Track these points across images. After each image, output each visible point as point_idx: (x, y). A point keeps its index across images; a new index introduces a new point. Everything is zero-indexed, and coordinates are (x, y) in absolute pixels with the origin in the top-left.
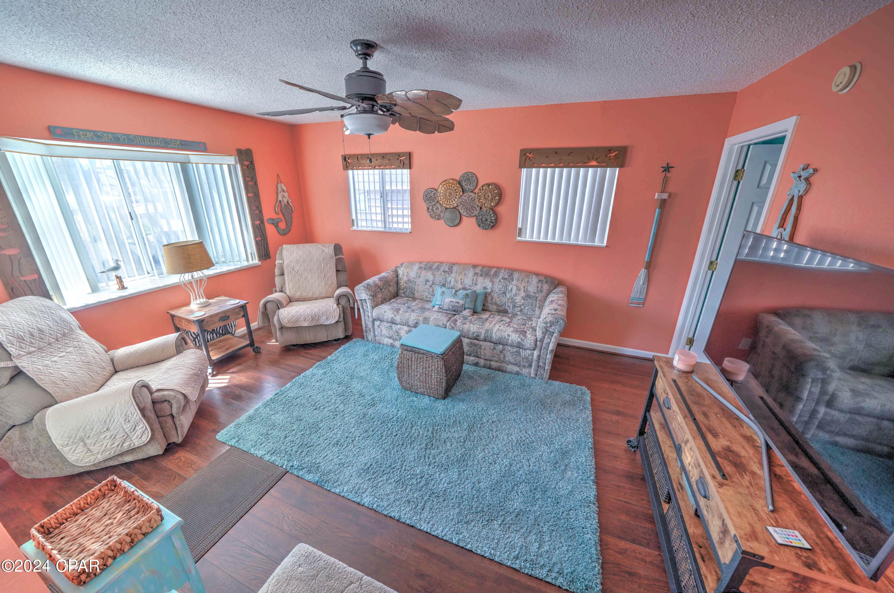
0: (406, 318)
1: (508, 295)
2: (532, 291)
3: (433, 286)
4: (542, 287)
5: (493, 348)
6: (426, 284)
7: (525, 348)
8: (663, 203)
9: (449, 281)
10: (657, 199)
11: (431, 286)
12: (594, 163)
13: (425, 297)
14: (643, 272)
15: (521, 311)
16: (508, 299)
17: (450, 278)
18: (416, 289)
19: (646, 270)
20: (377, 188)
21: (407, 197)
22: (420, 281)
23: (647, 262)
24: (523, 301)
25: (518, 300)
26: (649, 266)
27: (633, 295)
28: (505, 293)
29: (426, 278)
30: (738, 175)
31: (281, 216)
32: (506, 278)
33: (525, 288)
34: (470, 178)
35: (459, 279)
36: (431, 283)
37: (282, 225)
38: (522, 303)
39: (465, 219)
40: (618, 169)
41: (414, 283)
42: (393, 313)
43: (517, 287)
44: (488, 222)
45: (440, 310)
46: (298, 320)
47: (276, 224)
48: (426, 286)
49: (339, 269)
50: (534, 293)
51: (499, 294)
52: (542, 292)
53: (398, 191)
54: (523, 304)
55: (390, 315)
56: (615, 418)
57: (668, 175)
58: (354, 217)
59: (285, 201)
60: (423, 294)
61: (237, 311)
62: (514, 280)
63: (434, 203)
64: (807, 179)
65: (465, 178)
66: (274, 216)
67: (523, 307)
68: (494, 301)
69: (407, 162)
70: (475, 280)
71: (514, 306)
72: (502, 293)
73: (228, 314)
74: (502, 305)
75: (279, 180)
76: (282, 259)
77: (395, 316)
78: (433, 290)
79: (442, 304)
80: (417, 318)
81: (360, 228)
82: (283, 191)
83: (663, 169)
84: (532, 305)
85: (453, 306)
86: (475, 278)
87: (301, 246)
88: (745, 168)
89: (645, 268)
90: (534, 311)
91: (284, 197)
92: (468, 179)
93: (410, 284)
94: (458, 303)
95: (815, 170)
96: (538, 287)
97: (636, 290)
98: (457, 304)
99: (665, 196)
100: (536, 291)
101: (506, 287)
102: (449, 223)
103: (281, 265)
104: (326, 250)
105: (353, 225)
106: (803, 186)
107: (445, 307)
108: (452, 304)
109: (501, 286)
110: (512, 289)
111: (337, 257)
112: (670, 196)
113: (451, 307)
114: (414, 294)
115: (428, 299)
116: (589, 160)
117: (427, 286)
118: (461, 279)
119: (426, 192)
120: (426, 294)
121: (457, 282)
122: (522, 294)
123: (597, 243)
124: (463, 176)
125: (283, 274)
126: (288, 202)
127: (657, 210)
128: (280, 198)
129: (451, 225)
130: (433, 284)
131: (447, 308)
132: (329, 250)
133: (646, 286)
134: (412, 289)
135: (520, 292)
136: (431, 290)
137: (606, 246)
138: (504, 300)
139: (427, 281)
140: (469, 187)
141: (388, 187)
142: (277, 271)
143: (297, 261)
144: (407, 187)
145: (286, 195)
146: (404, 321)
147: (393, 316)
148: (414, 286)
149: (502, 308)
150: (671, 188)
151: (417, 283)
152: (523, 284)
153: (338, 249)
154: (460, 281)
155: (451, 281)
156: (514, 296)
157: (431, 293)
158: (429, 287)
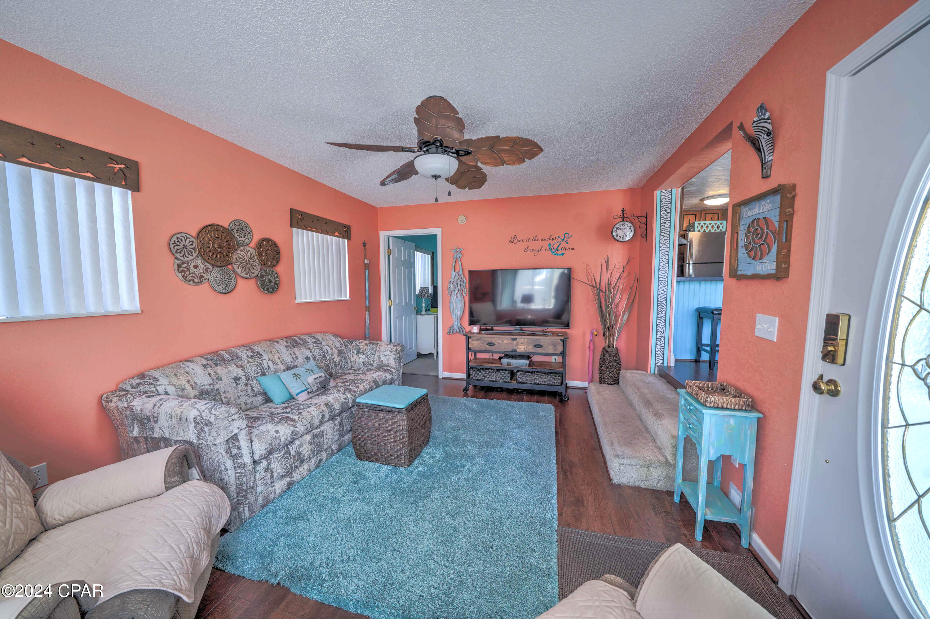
1: (328, 357)
3: (249, 382)
6: (237, 384)
8: (368, 266)
9: (267, 367)
11: (246, 385)
12: (337, 234)
15: (341, 368)
16: (330, 362)
17: (265, 363)
24: (339, 358)
25: (336, 358)
26: (369, 309)
27: (366, 332)
28: (324, 356)
30: (390, 252)
32: (315, 342)
34: (244, 229)
36: (244, 379)
38: (339, 360)
39: (240, 281)
40: (347, 240)
44: (273, 284)
45: (311, 395)
48: (239, 388)
51: (321, 359)
57: (366, 249)
60: (239, 402)
63: (191, 258)
65: (237, 227)
69: (132, 176)
70: (292, 354)
71: (336, 366)
72: (323, 357)
77: (295, 426)
79: (308, 386)
80: (320, 411)
83: (363, 244)
85: (320, 383)
88: (391, 248)
89: (368, 311)
90: (347, 363)
92: (242, 229)
94: (321, 377)
98: (321, 379)
102: (219, 289)
107: (315, 388)
108: (317, 381)
113: (319, 385)
116: (336, 231)
117: (241, 386)
119: (174, 238)
120: (244, 399)
121: (277, 364)
122: (336, 351)
124: (233, 224)
127: (366, 271)
129: (224, 291)
130: (248, 379)
136: (250, 390)
137: (349, 299)
139: (236, 379)
140: (243, 239)
151: (222, 390)
154: (279, 361)
155: (268, 366)
156: (332, 355)
157: (251, 394)
158: (244, 387)
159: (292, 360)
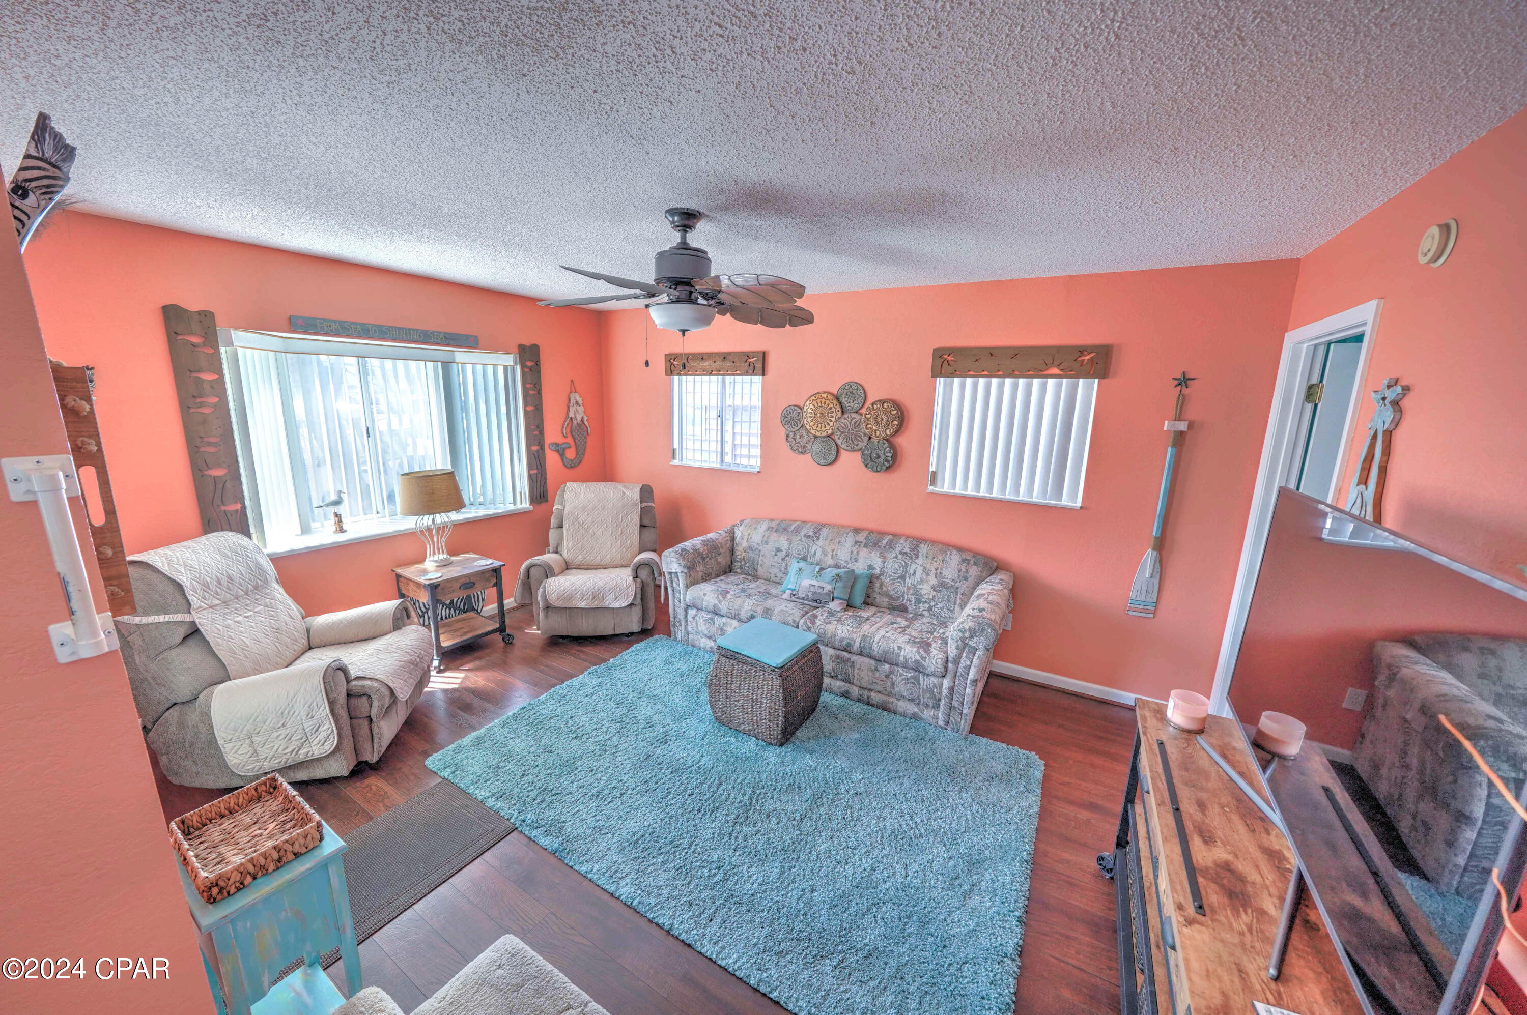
0: (736, 607)
1: (908, 582)
2: (950, 577)
3: (787, 558)
4: (967, 571)
5: (873, 668)
6: (776, 555)
7: (927, 672)
8: (1179, 439)
9: (813, 552)
10: (1168, 431)
11: (783, 559)
12: (1056, 371)
13: (773, 576)
14: (1149, 556)
15: (930, 609)
16: (909, 588)
17: (814, 548)
18: (760, 562)
19: (1155, 553)
20: (714, 403)
21: (757, 417)
22: (768, 550)
23: (1156, 538)
24: (933, 593)
25: (926, 590)
26: (1161, 545)
27: (1132, 595)
28: (903, 577)
29: (777, 545)
30: (1312, 393)
31: (570, 440)
32: (906, 553)
33: (938, 572)
34: (854, 392)
35: (830, 550)
36: (784, 553)
37: (570, 454)
38: (931, 597)
39: (844, 455)
40: (1097, 380)
41: (757, 552)
42: (717, 598)
43: (924, 568)
44: (881, 460)
45: (793, 598)
46: (571, 597)
47: (560, 451)
48: (776, 558)
49: (646, 522)
50: (953, 580)
51: (893, 579)
52: (966, 579)
53: (744, 408)
54: (933, 598)
55: (711, 600)
56: (1084, 815)
57: (1186, 391)
58: (676, 446)
59: (579, 418)
60: (770, 570)
61: (487, 575)
62: (920, 557)
63: (797, 428)
64: (1396, 404)
65: (846, 391)
66: (560, 440)
67: (932, 604)
68: (885, 589)
69: (759, 366)
70: (855, 552)
71: (918, 601)
72: (899, 577)
73: (473, 580)
74: (898, 598)
75: (573, 389)
76: (562, 503)
77: (720, 602)
78: (787, 565)
79: (797, 588)
80: (754, 608)
81: (684, 463)
82: (578, 404)
83: (1176, 382)
84: (949, 601)
85: (814, 593)
86: (855, 549)
87: (593, 486)
88: (1324, 382)
89: (1154, 549)
90: (952, 611)
91: (578, 413)
92: (851, 393)
93: (752, 554)
94: (823, 588)
95: (1406, 389)
96: (960, 571)
97: (1138, 587)
98: (820, 591)
99: (1182, 426)
100: (956, 578)
101: (906, 566)
102: (818, 459)
103: (561, 511)
104: (628, 493)
105: (674, 458)
106: (1388, 415)
107: (802, 594)
108: (812, 589)
109: (896, 566)
110: (915, 572)
111: (644, 505)
112: (1191, 426)
113: (810, 594)
114: (756, 570)
115: (777, 580)
116: (1047, 366)
117: (778, 559)
118: (833, 551)
119: (785, 411)
120: (775, 570)
121: (826, 555)
122: (933, 581)
123: (1065, 501)
124: (843, 388)
125: (560, 526)
126: (582, 420)
127: (1169, 449)
128: (571, 414)
129: (822, 462)
130: (787, 555)
131: (804, 596)
132: (634, 494)
133: (1157, 581)
134: (753, 560)
135: (929, 578)
136: (784, 565)
137: (1081, 508)
138: (902, 589)
139: (778, 550)
140: (852, 405)
141: (729, 402)
142: (553, 522)
143: (584, 508)
144: (757, 401)
145: (581, 409)
146: (733, 612)
147: (716, 602)
148: (757, 557)
149: (898, 603)
150: (1194, 412)
151: (762, 553)
152: (935, 564)
153: (646, 492)
154: (830, 553)
155: (815, 553)
156: (918, 583)
157: (783, 570)
158: (780, 560)
159: (848, 559)
